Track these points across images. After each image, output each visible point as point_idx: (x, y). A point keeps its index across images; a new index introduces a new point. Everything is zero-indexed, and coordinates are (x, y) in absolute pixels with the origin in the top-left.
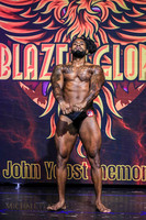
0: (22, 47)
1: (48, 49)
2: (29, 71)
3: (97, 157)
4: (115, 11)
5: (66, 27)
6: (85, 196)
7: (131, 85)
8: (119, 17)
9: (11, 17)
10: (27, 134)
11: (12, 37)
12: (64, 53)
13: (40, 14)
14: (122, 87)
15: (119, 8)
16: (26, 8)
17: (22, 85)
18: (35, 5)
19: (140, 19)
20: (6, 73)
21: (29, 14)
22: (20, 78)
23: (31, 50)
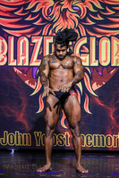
0: (16, 39)
1: (37, 41)
2: (22, 58)
3: (77, 128)
4: (92, 10)
5: (52, 23)
6: (68, 159)
7: (105, 70)
8: (95, 14)
9: (7, 15)
10: (20, 109)
11: (8, 31)
12: (50, 44)
13: (30, 12)
14: (98, 71)
15: (95, 7)
16: (19, 7)
17: (16, 69)
18: (27, 5)
19: (112, 16)
20: (3, 60)
21: (22, 12)
22: (14, 64)
23: (24, 41)
